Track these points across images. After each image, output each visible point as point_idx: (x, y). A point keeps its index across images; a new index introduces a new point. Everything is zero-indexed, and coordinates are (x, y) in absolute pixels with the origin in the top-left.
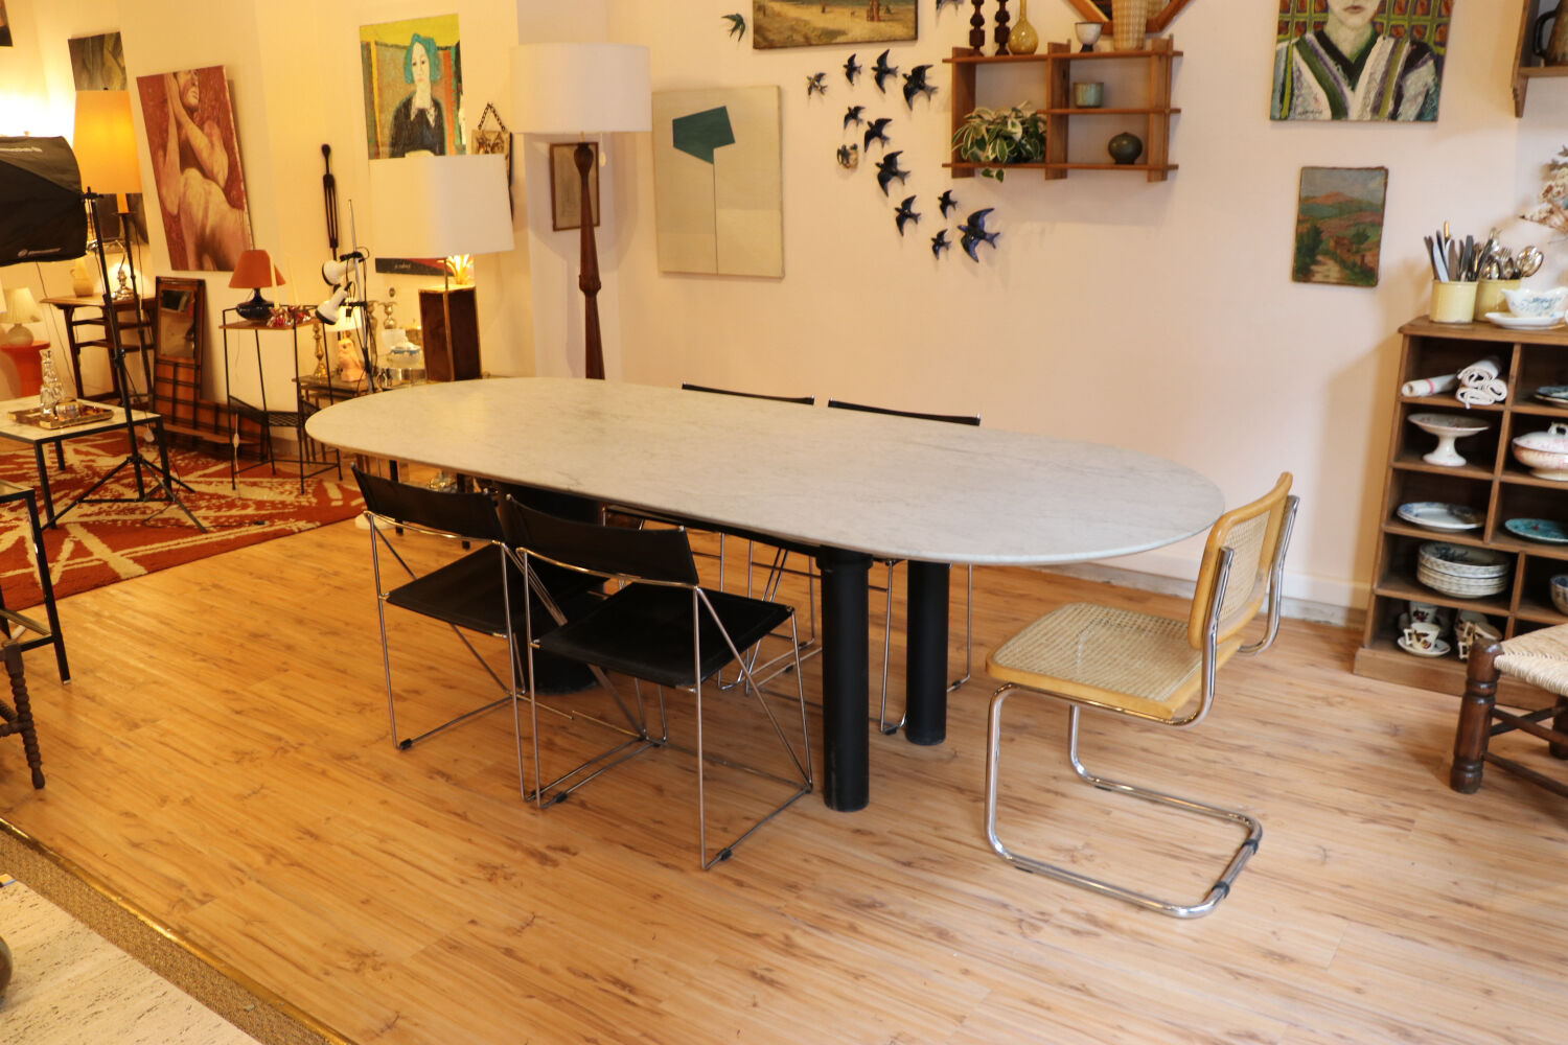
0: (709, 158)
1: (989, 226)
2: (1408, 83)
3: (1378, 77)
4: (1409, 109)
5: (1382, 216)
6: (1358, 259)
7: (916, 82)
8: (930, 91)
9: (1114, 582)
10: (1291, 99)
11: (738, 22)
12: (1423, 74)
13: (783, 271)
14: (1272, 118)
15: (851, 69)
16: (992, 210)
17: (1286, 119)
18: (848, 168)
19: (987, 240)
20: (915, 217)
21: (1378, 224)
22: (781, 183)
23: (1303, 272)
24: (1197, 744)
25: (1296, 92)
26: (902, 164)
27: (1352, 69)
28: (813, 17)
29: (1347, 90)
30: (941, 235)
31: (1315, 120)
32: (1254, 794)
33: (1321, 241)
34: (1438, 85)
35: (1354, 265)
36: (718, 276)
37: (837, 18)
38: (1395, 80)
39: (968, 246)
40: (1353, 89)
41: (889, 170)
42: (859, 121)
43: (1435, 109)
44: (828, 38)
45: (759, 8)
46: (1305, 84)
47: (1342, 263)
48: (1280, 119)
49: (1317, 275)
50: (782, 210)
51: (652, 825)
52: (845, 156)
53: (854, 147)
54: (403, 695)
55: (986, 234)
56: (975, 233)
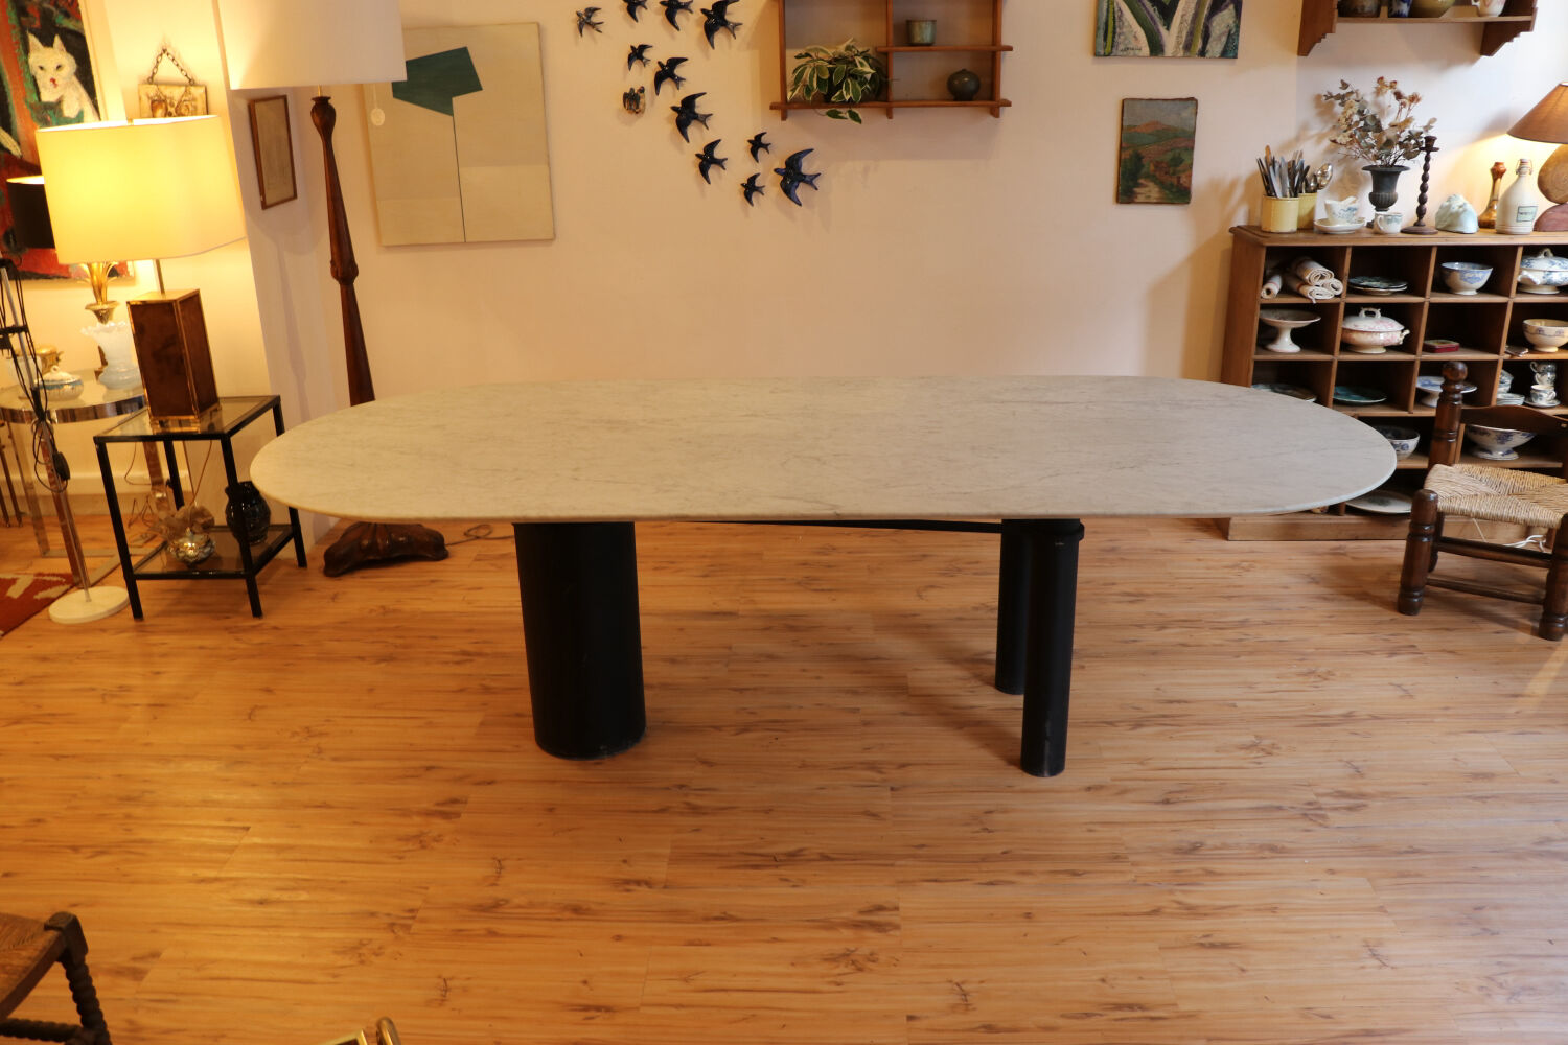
0: (447, 109)
2: (1214, 24)
3: (1189, 18)
4: (1215, 47)
5: (1193, 141)
6: (1175, 180)
7: (716, 19)
8: (732, 28)
10: (1114, 37)
12: (1225, 17)
13: (555, 235)
14: (1096, 55)
15: (632, 4)
16: (812, 150)
17: (1109, 55)
18: (637, 113)
19: (807, 182)
20: (720, 163)
21: (1190, 149)
22: (547, 134)
23: (1126, 193)
25: (1118, 30)
27: (1167, 10)
29: (1162, 29)
30: (752, 179)
31: (1135, 56)
33: (1143, 166)
34: (1238, 27)
35: (1172, 185)
36: (466, 244)
38: (1203, 20)
39: (788, 190)
40: (1168, 29)
41: (687, 114)
42: (645, 62)
43: (1236, 47)
46: (1126, 24)
47: (1162, 184)
48: (1105, 55)
49: (1139, 196)
50: (549, 164)
51: (920, 852)
52: (632, 100)
53: (642, 90)
54: (447, 810)
55: (805, 176)
56: (793, 176)
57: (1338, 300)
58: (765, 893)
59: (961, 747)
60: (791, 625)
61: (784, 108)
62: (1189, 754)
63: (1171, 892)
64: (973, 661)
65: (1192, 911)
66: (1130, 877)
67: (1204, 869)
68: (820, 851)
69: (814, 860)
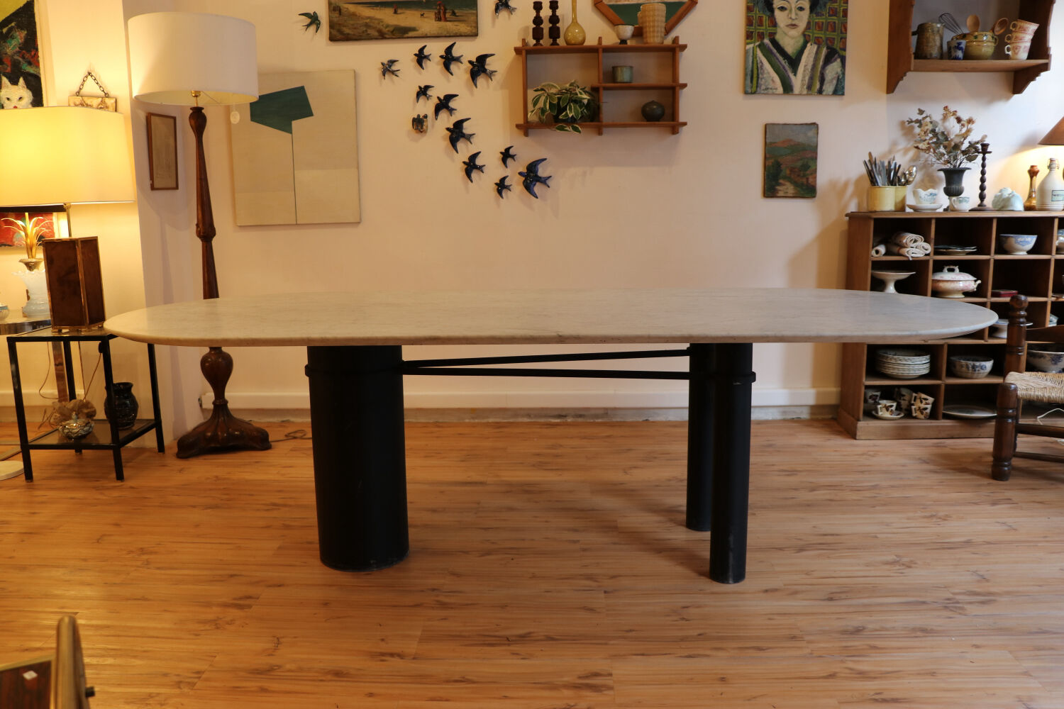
0: (288, 129)
2: (827, 72)
3: (810, 67)
4: (829, 88)
5: (816, 154)
6: (804, 180)
7: (479, 68)
8: (490, 75)
10: (758, 80)
11: (313, 20)
12: (833, 69)
13: (361, 219)
14: (746, 93)
15: (421, 58)
16: (545, 159)
17: (755, 93)
18: (421, 132)
19: (541, 182)
20: (480, 168)
21: (815, 159)
22: (357, 147)
23: (770, 190)
25: (760, 76)
27: (794, 62)
28: (387, 17)
29: (791, 75)
30: (503, 180)
31: (773, 94)
33: (781, 171)
34: (844, 74)
35: (803, 184)
36: (297, 225)
37: (408, 18)
38: (819, 69)
39: (528, 187)
40: (795, 75)
41: (457, 134)
42: (428, 98)
43: (843, 88)
44: (401, 33)
45: (334, 9)
46: (766, 72)
47: (795, 184)
48: (752, 93)
49: (780, 192)
50: (358, 168)
51: (630, 634)
52: (419, 123)
53: (426, 117)
54: (241, 603)
55: (540, 178)
56: (532, 178)
57: (927, 258)
58: (501, 663)
59: (663, 565)
60: (527, 489)
61: (526, 128)
62: (845, 568)
63: (842, 662)
64: (669, 511)
65: (863, 675)
66: (807, 651)
67: (867, 645)
68: (546, 634)
69: (541, 640)
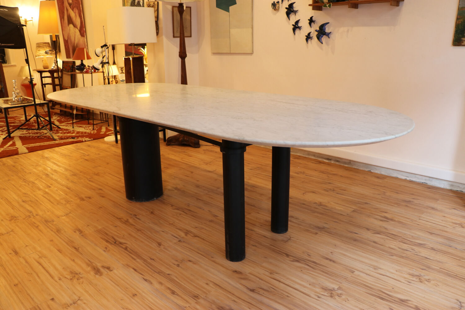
0: (228, 10)
1: (327, 30)
9: (372, 171)
13: (253, 51)
16: (328, 23)
18: (275, 10)
19: (326, 35)
20: (300, 28)
22: (252, 18)
23: (458, 41)
24: (399, 241)
26: (296, 7)
30: (309, 34)
32: (424, 268)
36: (230, 54)
39: (319, 38)
41: (290, 10)
49: (464, 42)
50: (252, 28)
51: (150, 260)
52: (275, 6)
53: (278, 2)
55: (326, 33)
56: (322, 32)
66: (187, 305)
68: (129, 246)
